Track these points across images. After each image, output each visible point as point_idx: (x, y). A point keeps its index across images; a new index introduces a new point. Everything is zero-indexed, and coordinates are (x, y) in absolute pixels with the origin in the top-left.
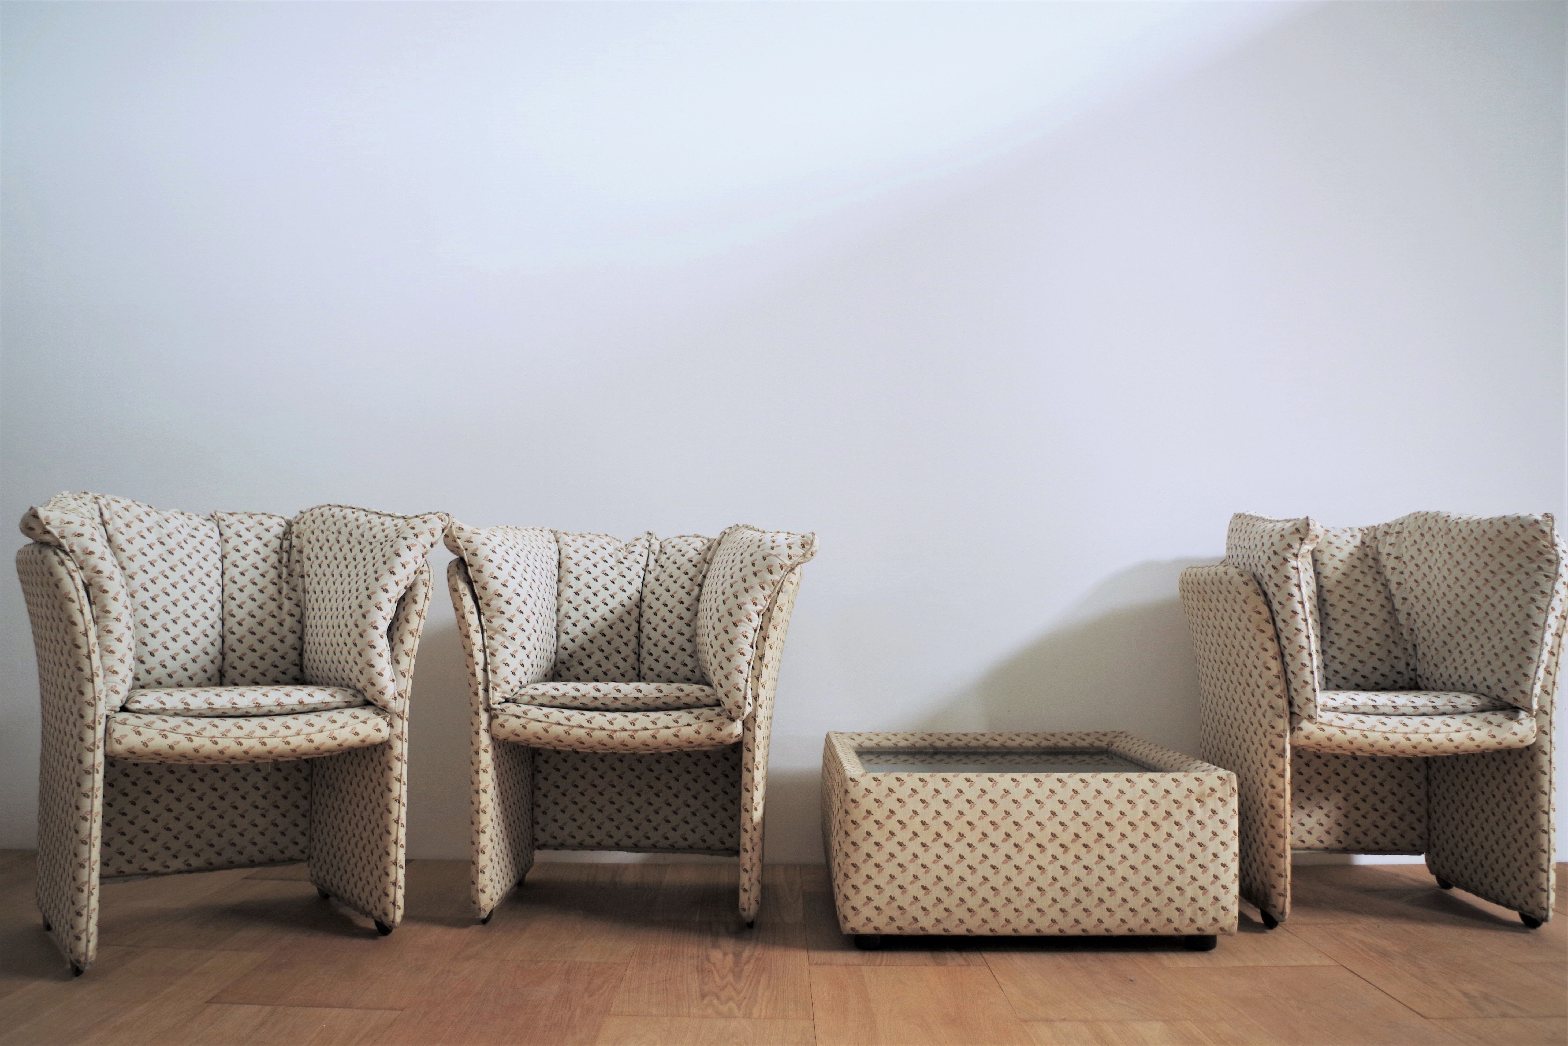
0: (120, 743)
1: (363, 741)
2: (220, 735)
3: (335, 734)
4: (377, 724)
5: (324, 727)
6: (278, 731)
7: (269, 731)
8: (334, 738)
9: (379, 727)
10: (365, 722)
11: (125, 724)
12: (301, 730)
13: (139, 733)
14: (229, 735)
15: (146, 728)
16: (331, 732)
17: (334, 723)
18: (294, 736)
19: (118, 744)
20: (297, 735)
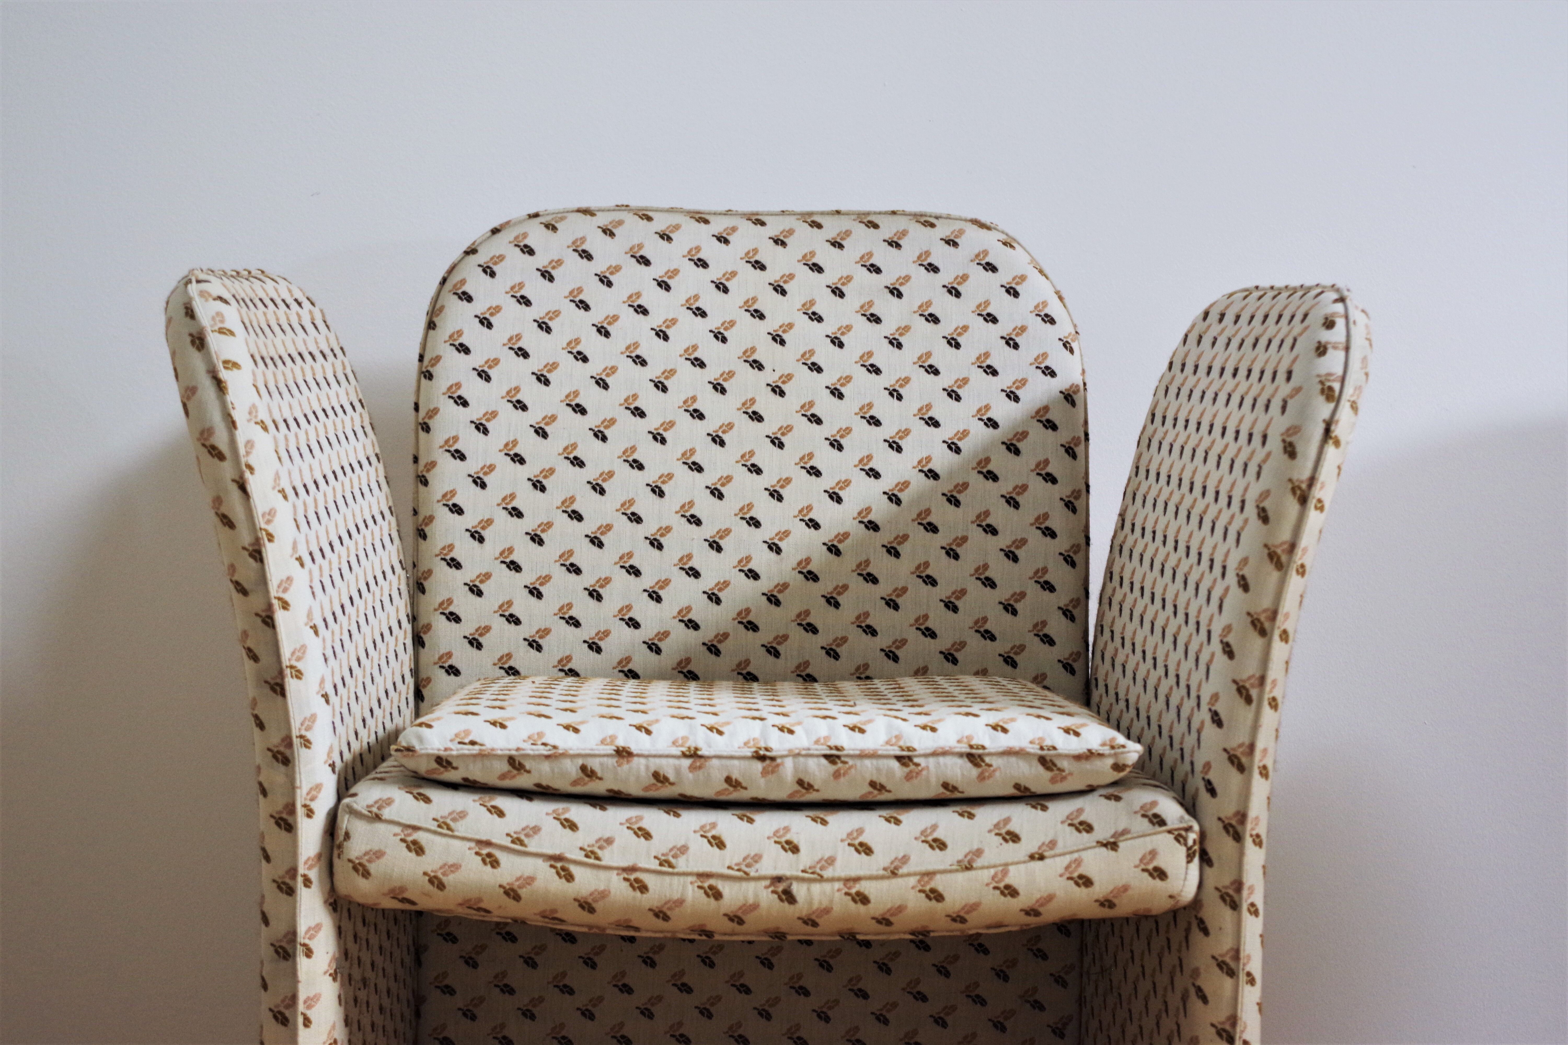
0: (366, 874)
1: (1107, 903)
2: (654, 865)
3: (1016, 877)
4: (1153, 853)
5: (979, 853)
6: (831, 861)
7: (805, 858)
8: (1011, 891)
9: (1160, 862)
10: (1112, 845)
11: (378, 818)
12: (905, 859)
13: (417, 849)
14: (682, 864)
15: (439, 830)
16: (1000, 868)
17: (1014, 841)
18: (882, 878)
19: (363, 876)
20: (894, 874)
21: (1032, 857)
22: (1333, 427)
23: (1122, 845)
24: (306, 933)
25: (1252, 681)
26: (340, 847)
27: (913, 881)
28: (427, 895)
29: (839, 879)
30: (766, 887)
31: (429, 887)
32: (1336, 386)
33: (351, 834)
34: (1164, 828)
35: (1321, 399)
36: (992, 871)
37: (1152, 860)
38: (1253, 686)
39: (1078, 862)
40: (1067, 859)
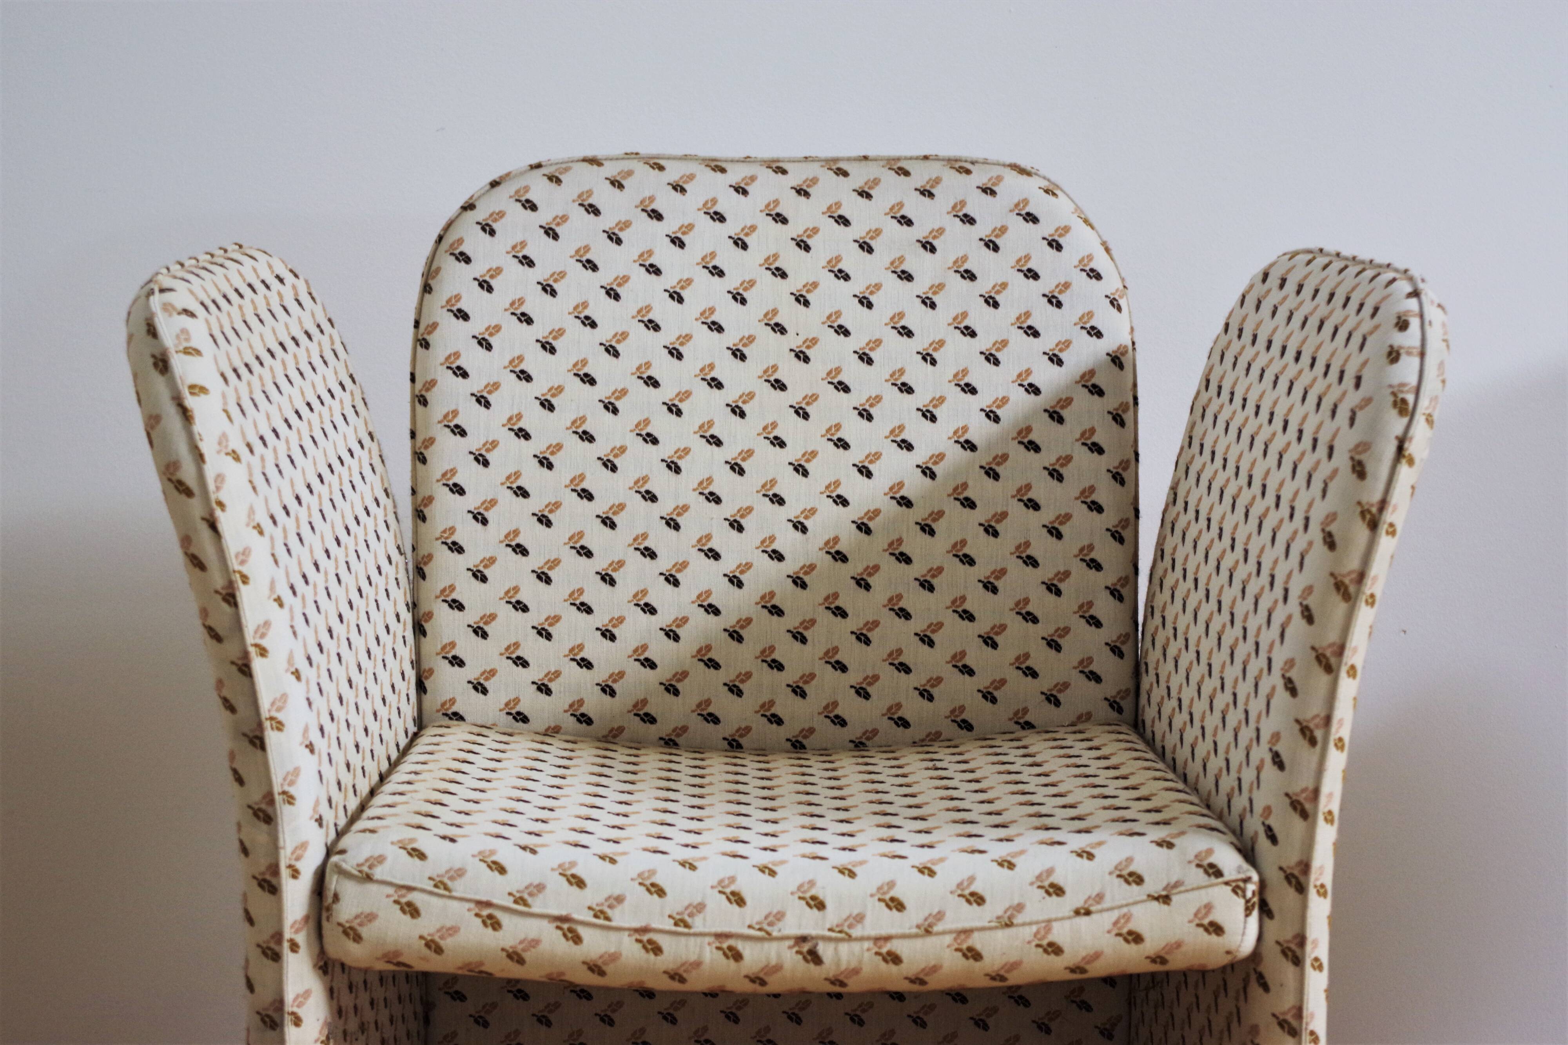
0: (358, 938)
1: (1159, 960)
2: (669, 925)
3: (1060, 934)
4: (1209, 907)
5: (1019, 908)
6: (860, 918)
7: (832, 916)
8: (1054, 949)
9: (1216, 916)
10: (1166, 899)
11: (369, 878)
12: (940, 916)
13: (412, 910)
14: (698, 924)
15: (436, 890)
16: (1043, 925)
17: (1058, 895)
18: (916, 936)
19: (355, 940)
20: (928, 932)
21: (1077, 913)
22: (1406, 445)
23: (1175, 899)
24: (295, 1000)
25: (1317, 720)
26: (328, 909)
27: (948, 939)
28: (424, 959)
29: (868, 938)
30: (790, 947)
31: (426, 952)
32: (1410, 398)
33: (341, 896)
34: (1220, 880)
35: (1394, 412)
36: (1034, 928)
37: (1206, 915)
38: (1317, 726)
39: (1128, 917)
40: (1115, 915)
